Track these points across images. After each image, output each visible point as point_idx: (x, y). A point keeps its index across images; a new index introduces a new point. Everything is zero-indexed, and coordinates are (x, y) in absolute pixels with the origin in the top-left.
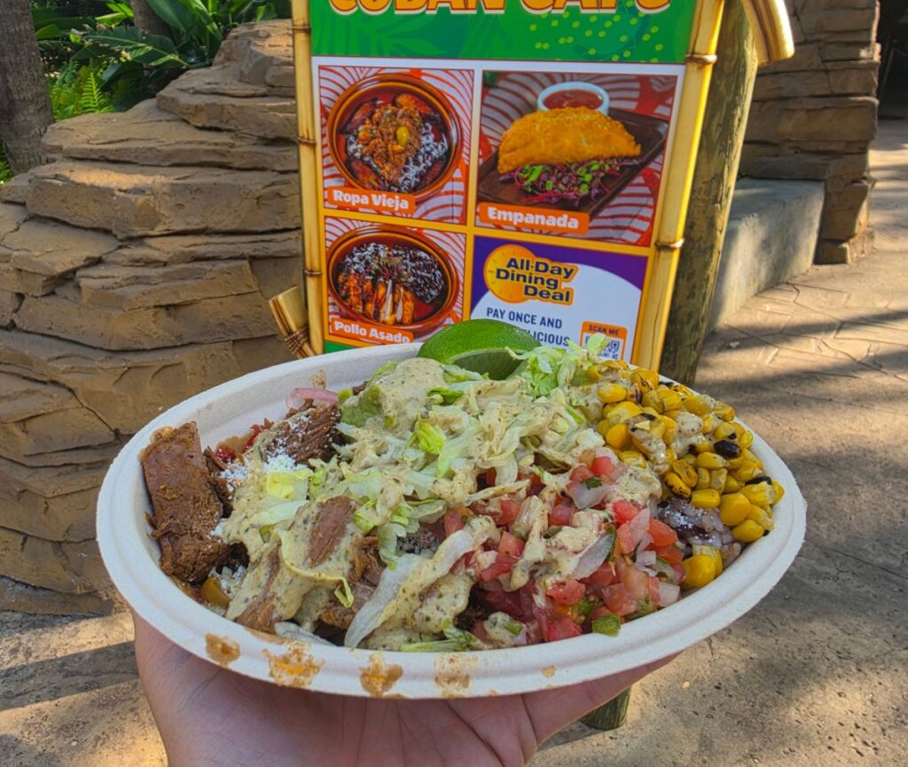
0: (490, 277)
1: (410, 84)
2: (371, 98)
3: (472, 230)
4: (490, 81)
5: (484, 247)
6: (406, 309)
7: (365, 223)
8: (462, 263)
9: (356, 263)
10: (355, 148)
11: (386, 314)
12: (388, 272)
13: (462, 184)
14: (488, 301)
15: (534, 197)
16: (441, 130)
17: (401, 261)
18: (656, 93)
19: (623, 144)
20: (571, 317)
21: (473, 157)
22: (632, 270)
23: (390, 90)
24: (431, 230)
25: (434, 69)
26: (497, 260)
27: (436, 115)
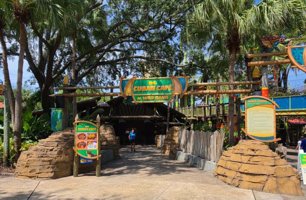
0: (88, 144)
1: (83, 134)
2: (81, 135)
3: (87, 141)
4: (88, 133)
5: (88, 142)
6: (83, 146)
7: (80, 142)
8: (87, 143)
9: (79, 144)
10: (80, 137)
11: (82, 147)
12: (82, 144)
13: (86, 139)
14: (89, 145)
15: (91, 139)
16: (85, 136)
17: (83, 144)
18: (96, 134)
19: (95, 136)
20: (93, 145)
21: (87, 137)
22: (96, 142)
23: (82, 134)
24: (85, 141)
25: (85, 133)
26: (89, 143)
27: (85, 135)
